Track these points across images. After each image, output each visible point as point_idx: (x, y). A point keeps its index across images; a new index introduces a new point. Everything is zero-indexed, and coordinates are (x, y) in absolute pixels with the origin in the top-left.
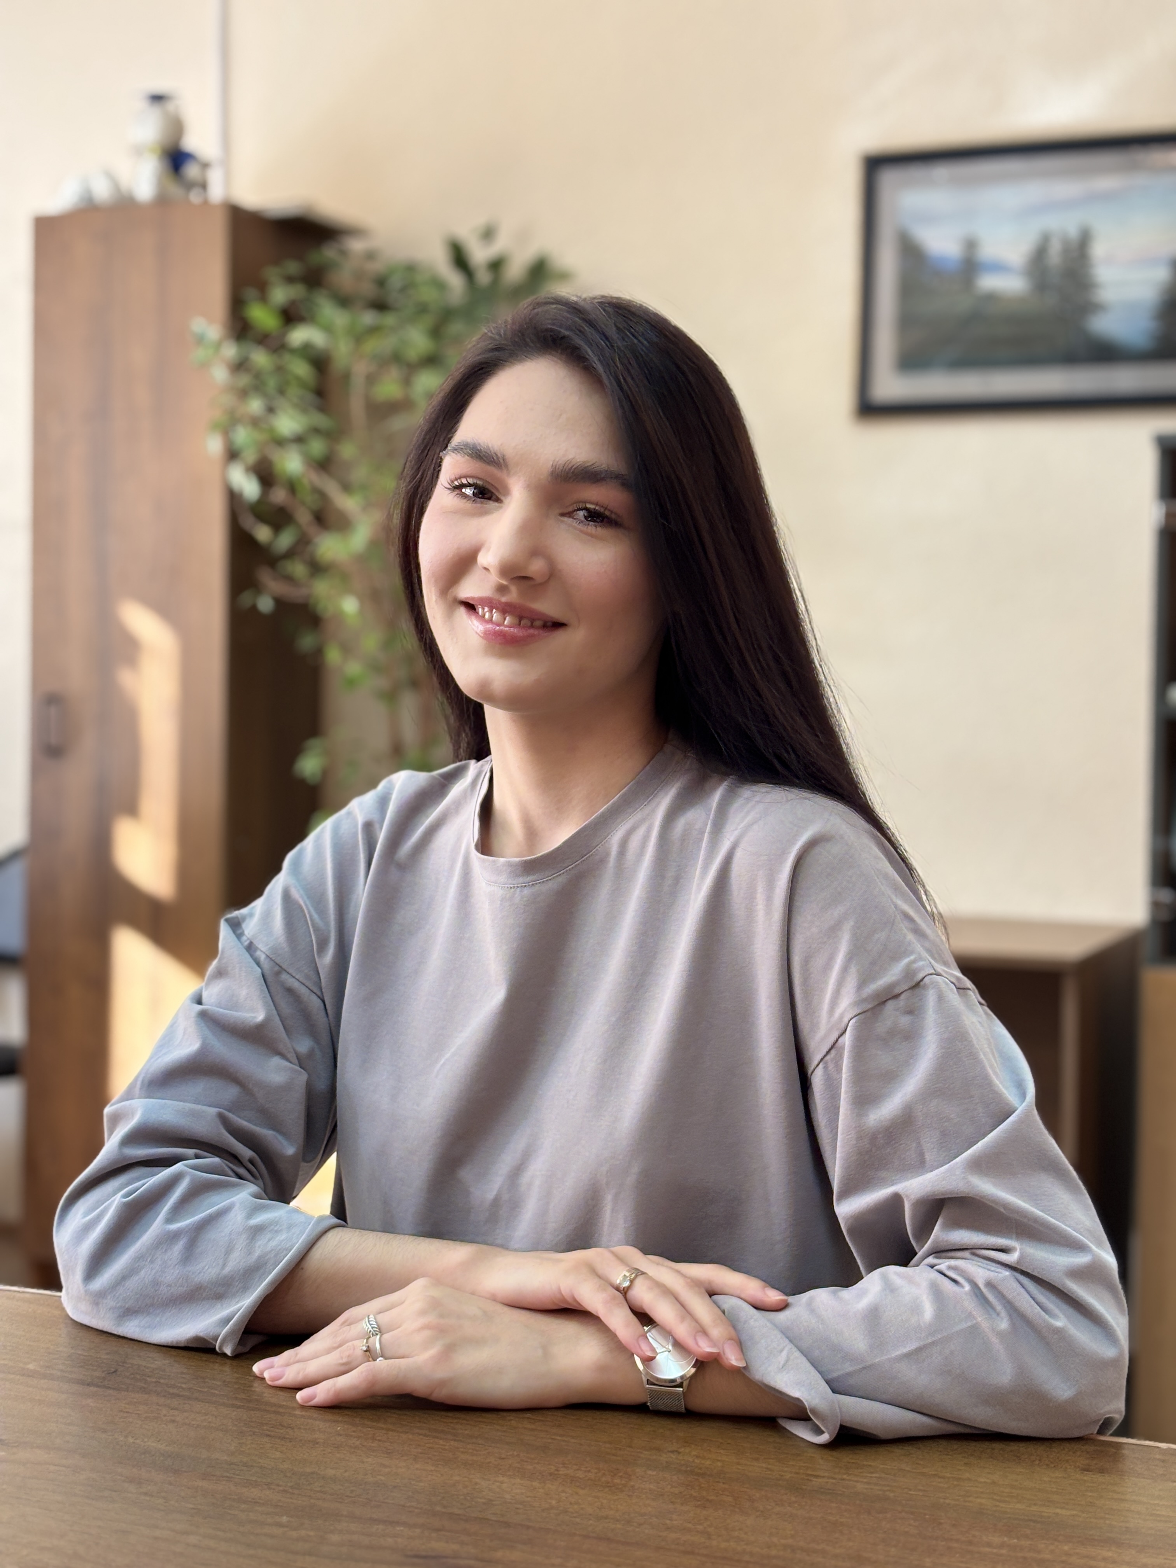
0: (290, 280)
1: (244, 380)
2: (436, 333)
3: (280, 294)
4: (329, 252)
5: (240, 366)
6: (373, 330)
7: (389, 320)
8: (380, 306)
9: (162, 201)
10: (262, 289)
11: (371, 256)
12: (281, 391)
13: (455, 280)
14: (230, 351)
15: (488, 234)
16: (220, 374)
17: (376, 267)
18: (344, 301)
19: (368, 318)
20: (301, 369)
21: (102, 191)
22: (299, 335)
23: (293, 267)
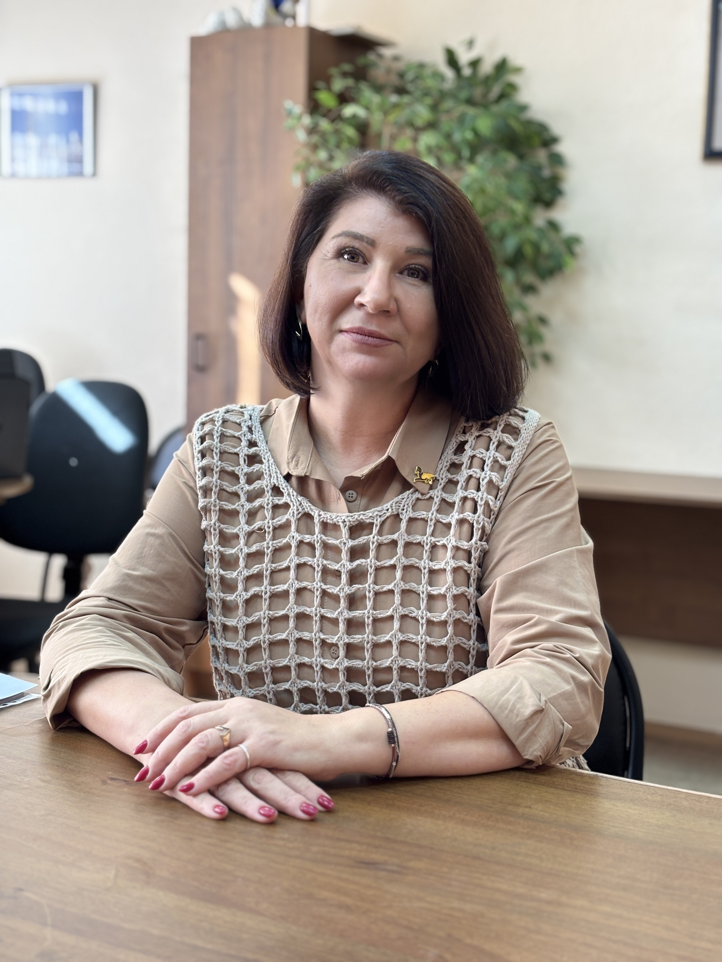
0: (345, 75)
1: (315, 139)
2: (434, 108)
3: (338, 85)
4: (371, 57)
5: (312, 131)
6: (395, 106)
7: (406, 99)
8: (401, 91)
9: (268, 25)
10: (328, 80)
11: (396, 58)
12: (338, 146)
13: (449, 73)
14: (307, 120)
15: (471, 44)
16: (301, 136)
17: (400, 66)
18: (378, 89)
19: (394, 98)
20: (350, 132)
21: (232, 21)
22: (349, 110)
23: (347, 67)
